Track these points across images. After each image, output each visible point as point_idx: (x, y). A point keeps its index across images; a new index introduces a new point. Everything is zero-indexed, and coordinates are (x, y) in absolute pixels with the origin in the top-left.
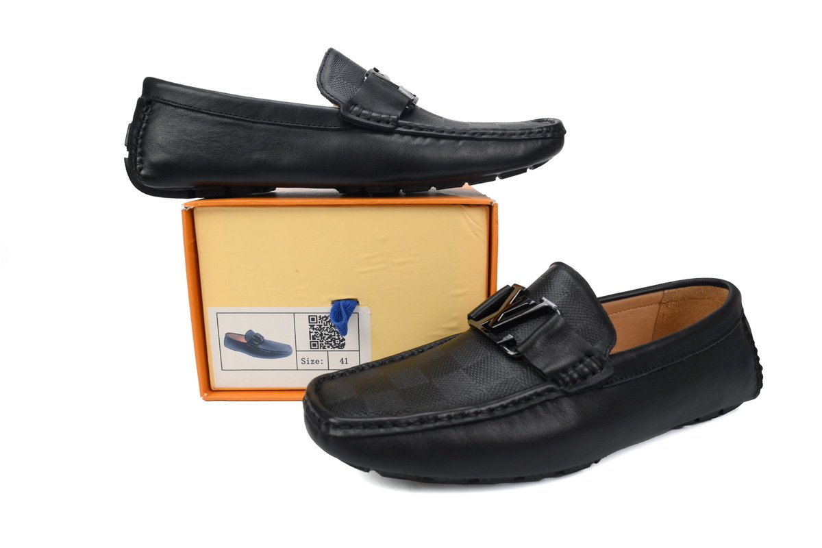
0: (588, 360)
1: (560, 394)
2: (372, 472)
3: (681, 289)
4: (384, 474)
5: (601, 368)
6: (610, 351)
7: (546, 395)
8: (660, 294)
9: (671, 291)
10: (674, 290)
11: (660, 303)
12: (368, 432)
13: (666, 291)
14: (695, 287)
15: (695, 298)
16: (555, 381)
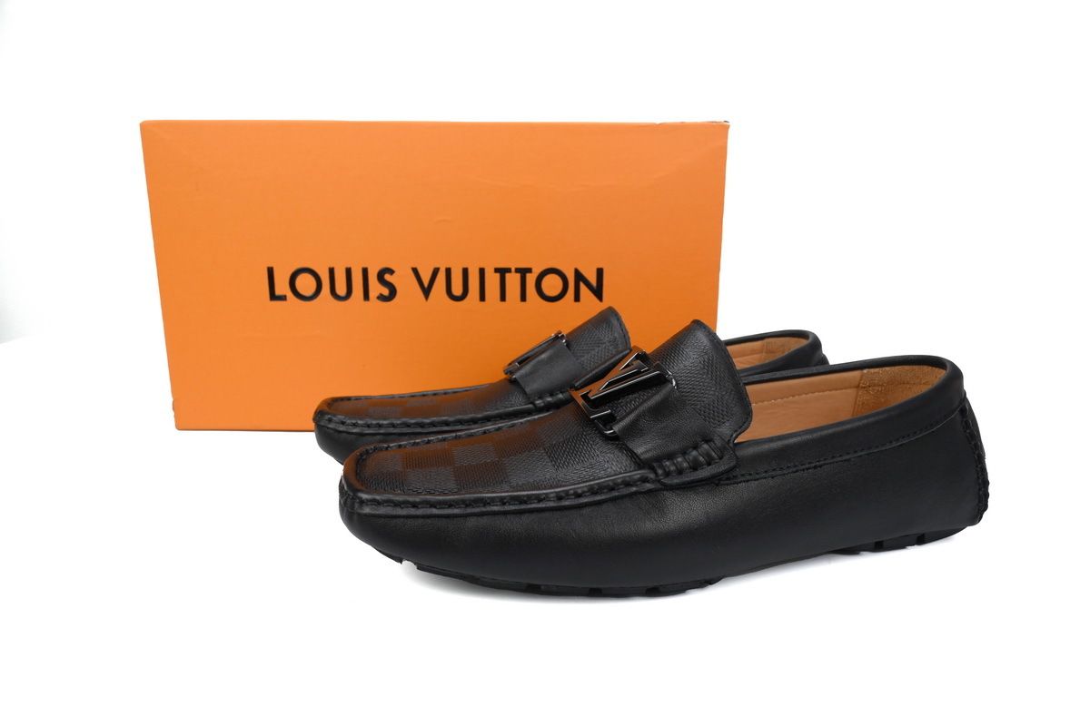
0: (706, 446)
1: (659, 486)
2: (407, 565)
3: (888, 369)
4: (420, 568)
5: (721, 458)
6: (736, 437)
7: (636, 486)
8: (857, 374)
9: (872, 370)
10: (877, 370)
11: (858, 387)
12: (399, 512)
13: (865, 371)
14: (907, 367)
15: (908, 383)
16: (653, 469)
